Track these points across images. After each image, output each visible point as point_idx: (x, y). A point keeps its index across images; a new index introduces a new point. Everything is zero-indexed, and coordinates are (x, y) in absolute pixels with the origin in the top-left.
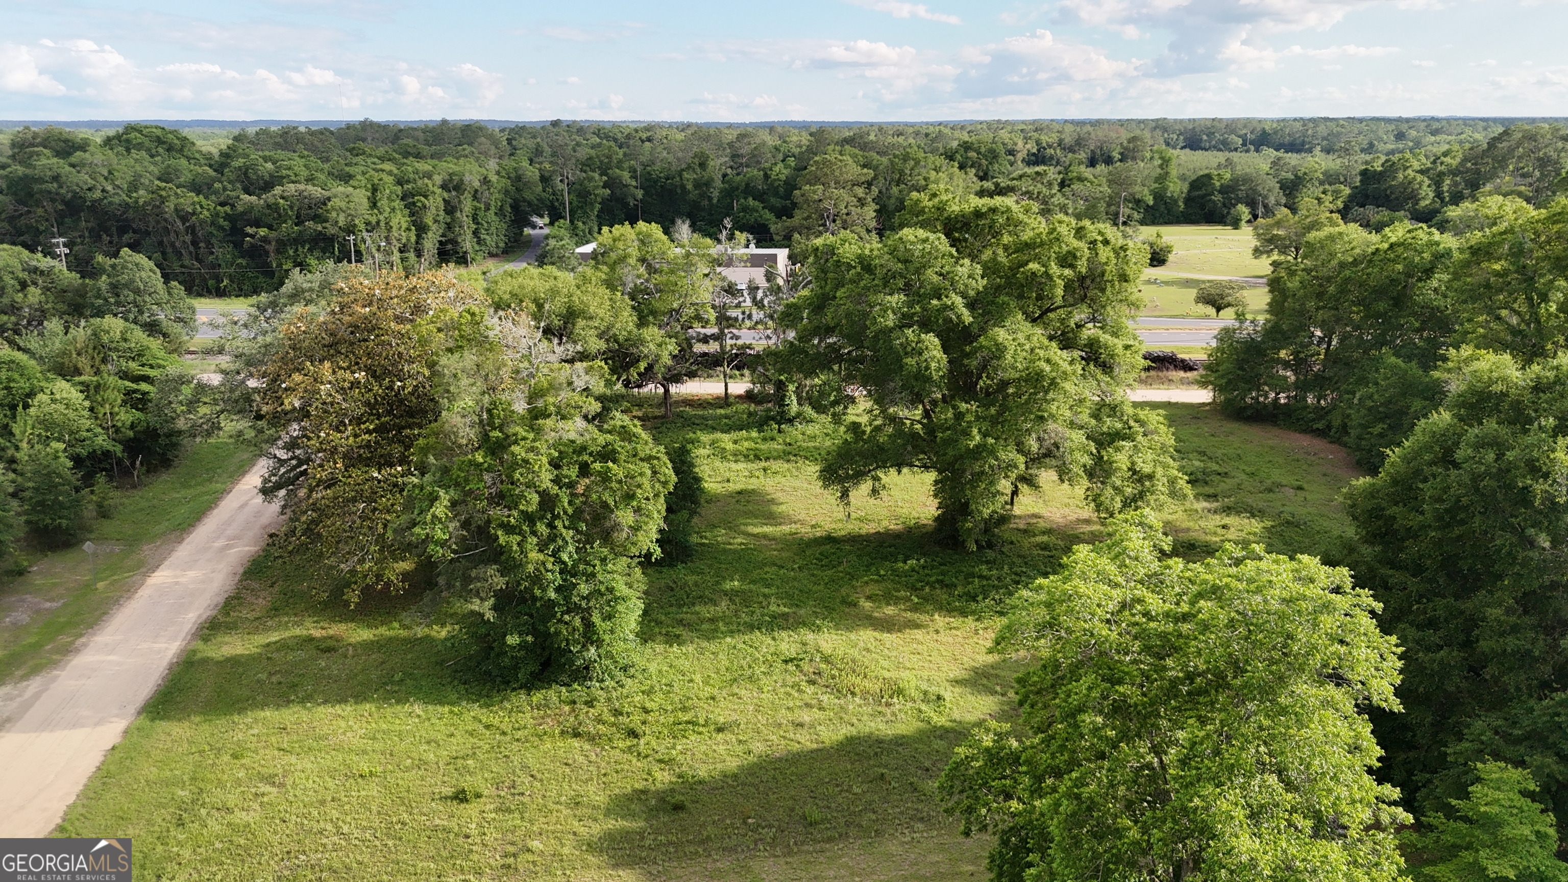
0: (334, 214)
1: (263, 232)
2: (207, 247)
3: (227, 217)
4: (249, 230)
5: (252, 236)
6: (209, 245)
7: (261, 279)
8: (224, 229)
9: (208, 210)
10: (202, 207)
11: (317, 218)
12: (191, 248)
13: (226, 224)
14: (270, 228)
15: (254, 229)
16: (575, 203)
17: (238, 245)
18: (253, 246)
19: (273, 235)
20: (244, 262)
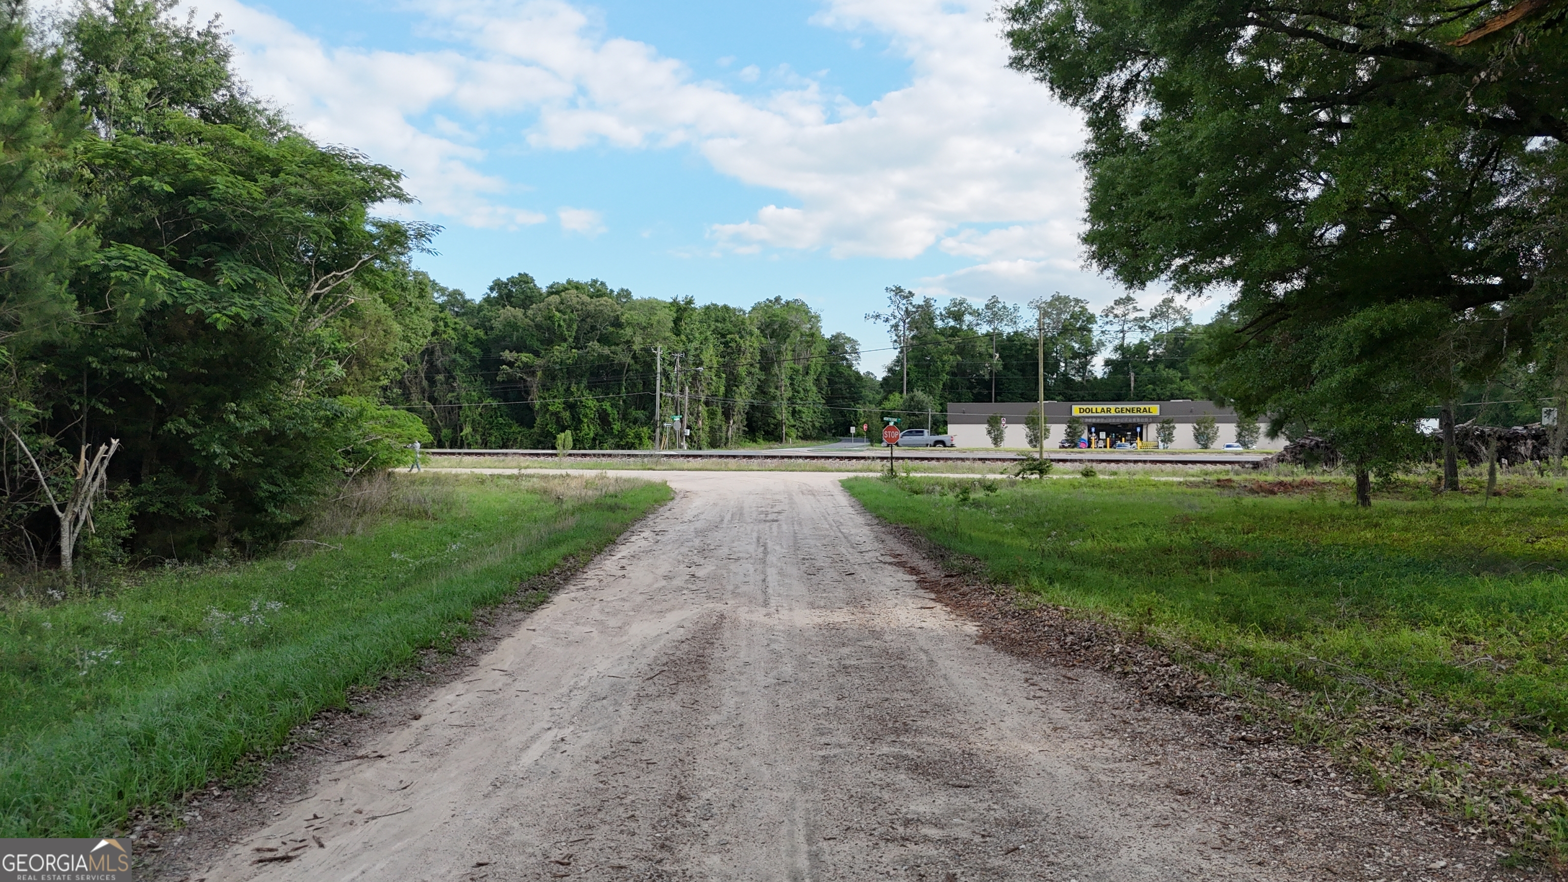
0: (629, 331)
1: (525, 357)
2: (447, 382)
3: (478, 342)
4: (507, 355)
5: (511, 364)
6: (450, 377)
7: (516, 428)
8: (472, 359)
9: (454, 329)
10: (446, 325)
11: (604, 340)
12: (425, 383)
13: (476, 352)
14: (537, 354)
15: (515, 354)
16: (913, 375)
17: (490, 380)
18: (511, 380)
19: (538, 362)
20: (495, 404)
